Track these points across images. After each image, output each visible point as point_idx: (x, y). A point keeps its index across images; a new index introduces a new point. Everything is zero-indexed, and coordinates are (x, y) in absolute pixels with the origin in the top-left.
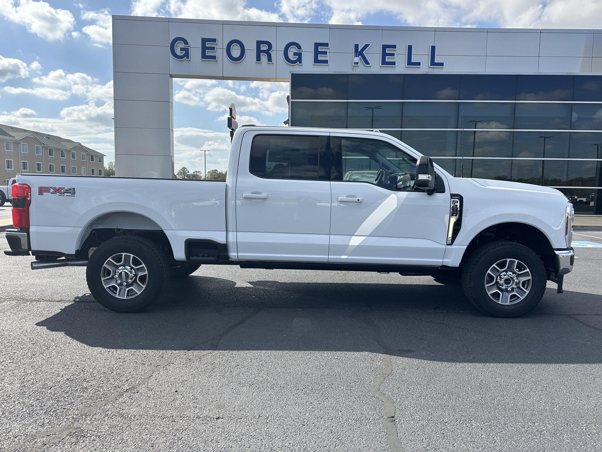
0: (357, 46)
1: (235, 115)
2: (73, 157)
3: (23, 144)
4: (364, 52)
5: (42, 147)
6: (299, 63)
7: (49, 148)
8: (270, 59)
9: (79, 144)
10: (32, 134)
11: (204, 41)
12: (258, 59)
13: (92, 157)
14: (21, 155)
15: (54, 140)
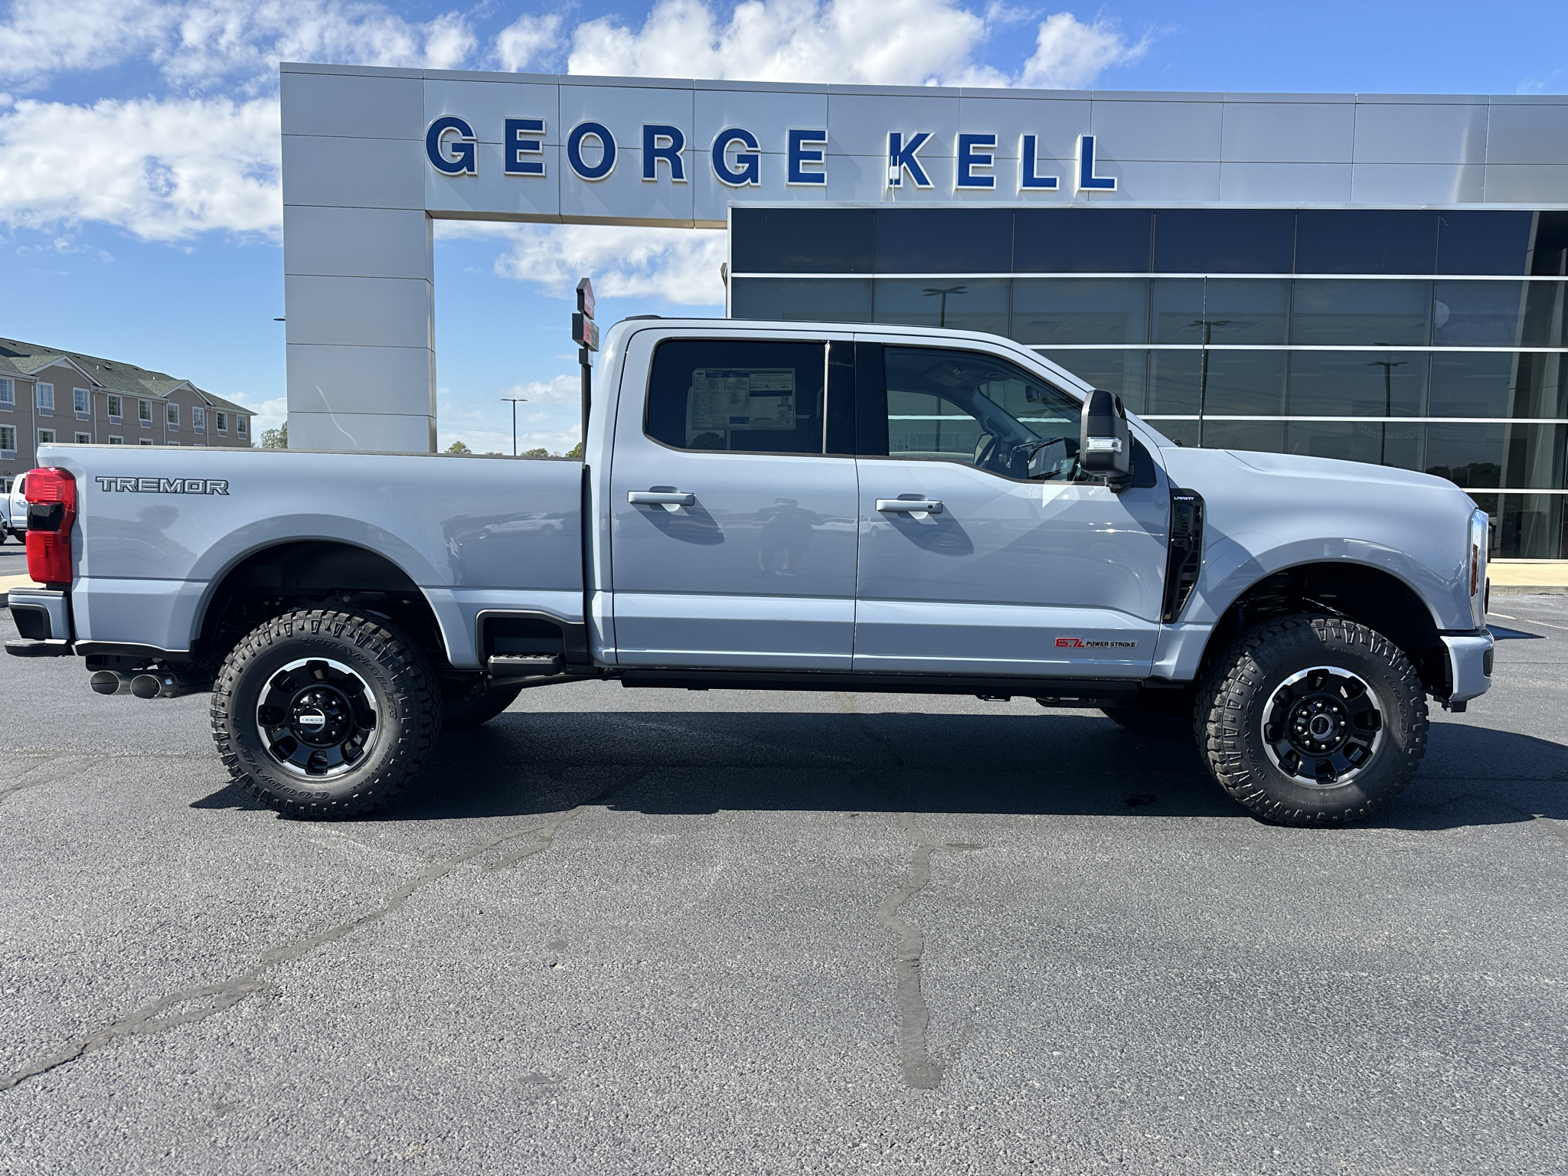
0: (896, 139)
1: (591, 307)
2: (172, 417)
3: (42, 386)
4: (914, 154)
5: (92, 393)
6: (752, 182)
7: (108, 395)
8: (677, 173)
9: (188, 384)
10: (66, 360)
11: (512, 126)
12: (649, 171)
13: (221, 417)
14: (37, 413)
15: (120, 373)
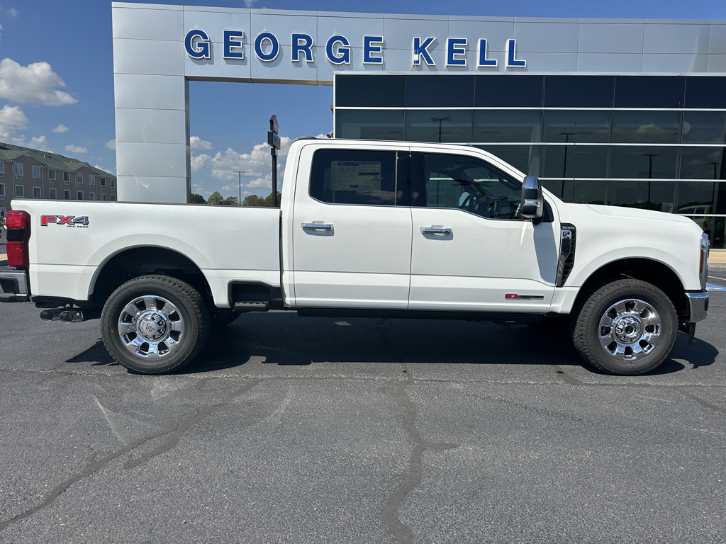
0: (417, 41)
1: (276, 128)
2: (79, 179)
3: (17, 165)
4: (426, 49)
5: (41, 169)
6: (346, 62)
7: (49, 169)
8: (309, 57)
9: (87, 164)
10: (28, 152)
11: (227, 34)
12: (295, 57)
13: (103, 179)
14: (15, 178)
15: (55, 159)
